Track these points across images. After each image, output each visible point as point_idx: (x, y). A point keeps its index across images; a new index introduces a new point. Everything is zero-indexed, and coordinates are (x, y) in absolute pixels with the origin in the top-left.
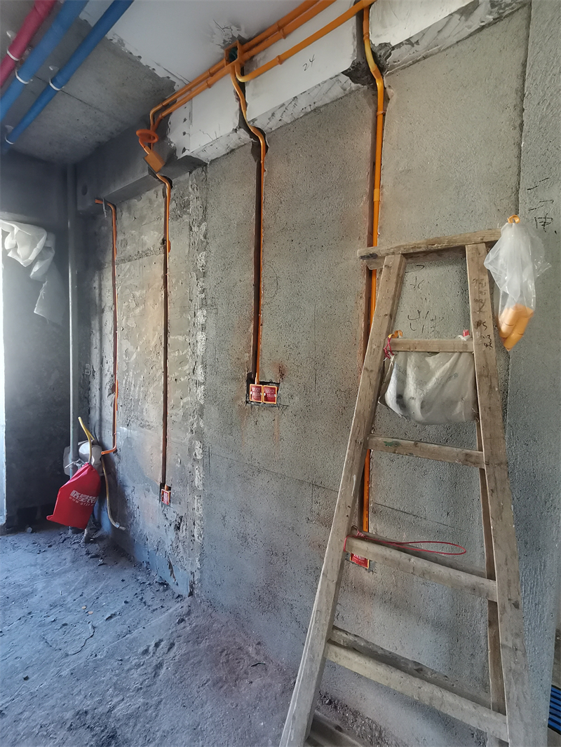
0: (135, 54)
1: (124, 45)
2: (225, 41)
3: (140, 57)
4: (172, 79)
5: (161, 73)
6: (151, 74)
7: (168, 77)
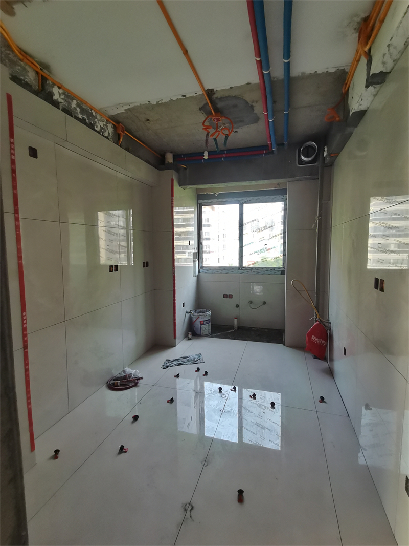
0: (313, 72)
1: (305, 73)
2: (355, 29)
3: (316, 72)
4: (340, 68)
5: (333, 70)
6: (328, 74)
7: (338, 69)
